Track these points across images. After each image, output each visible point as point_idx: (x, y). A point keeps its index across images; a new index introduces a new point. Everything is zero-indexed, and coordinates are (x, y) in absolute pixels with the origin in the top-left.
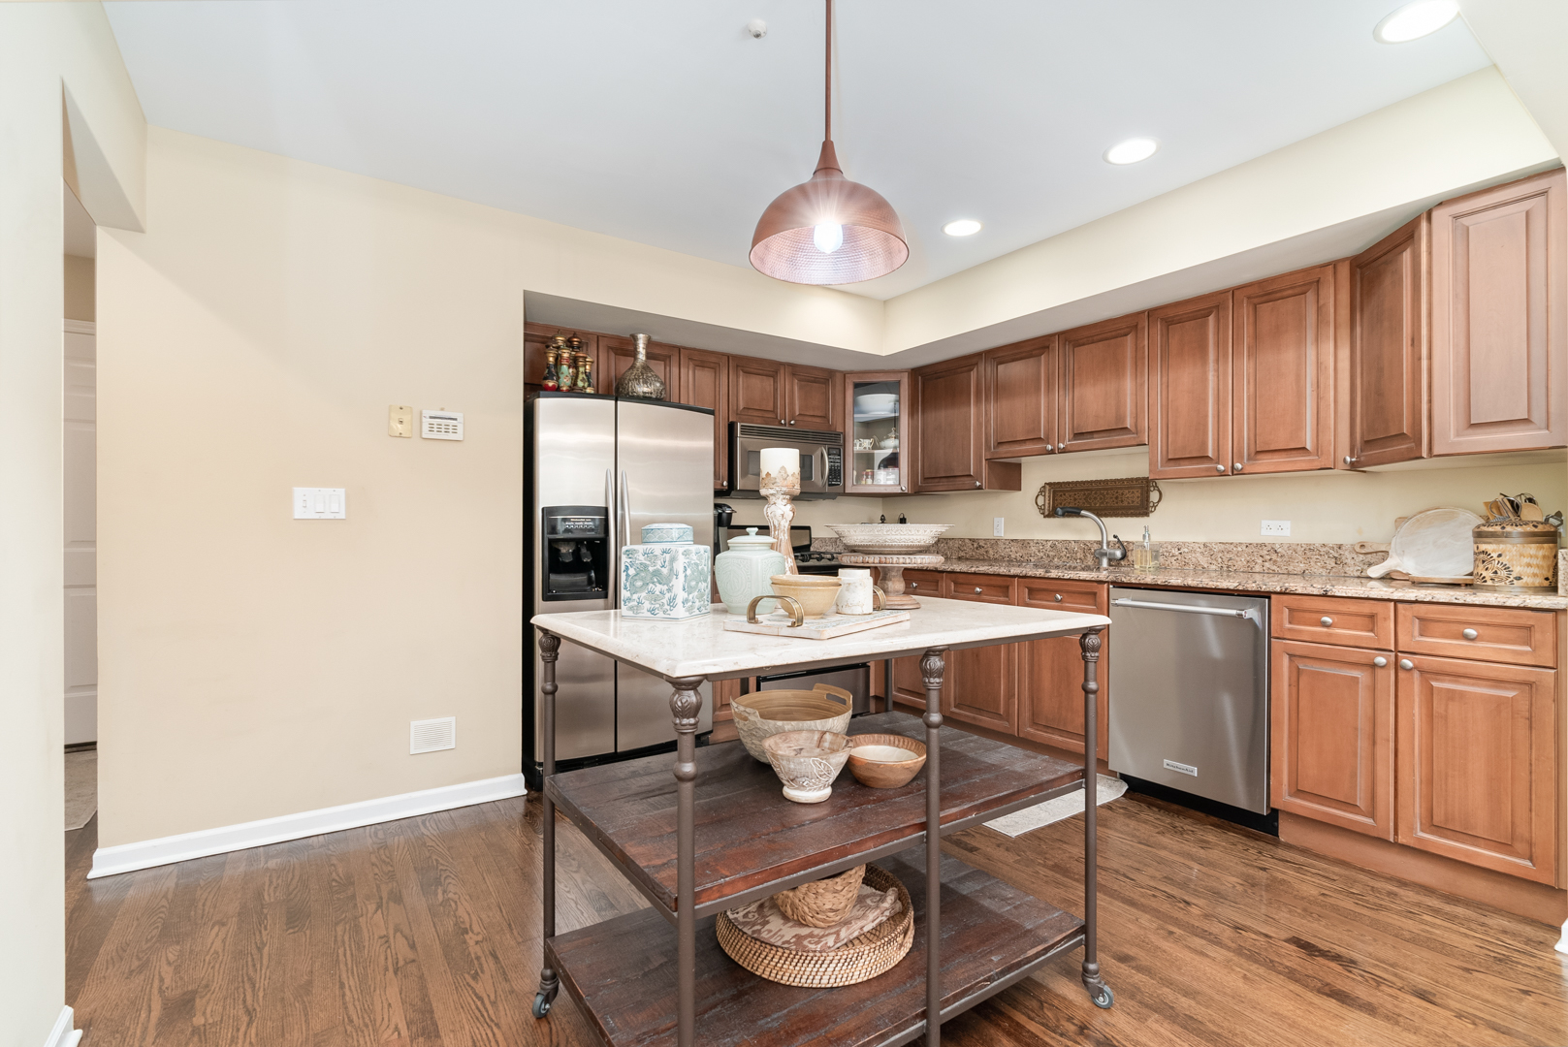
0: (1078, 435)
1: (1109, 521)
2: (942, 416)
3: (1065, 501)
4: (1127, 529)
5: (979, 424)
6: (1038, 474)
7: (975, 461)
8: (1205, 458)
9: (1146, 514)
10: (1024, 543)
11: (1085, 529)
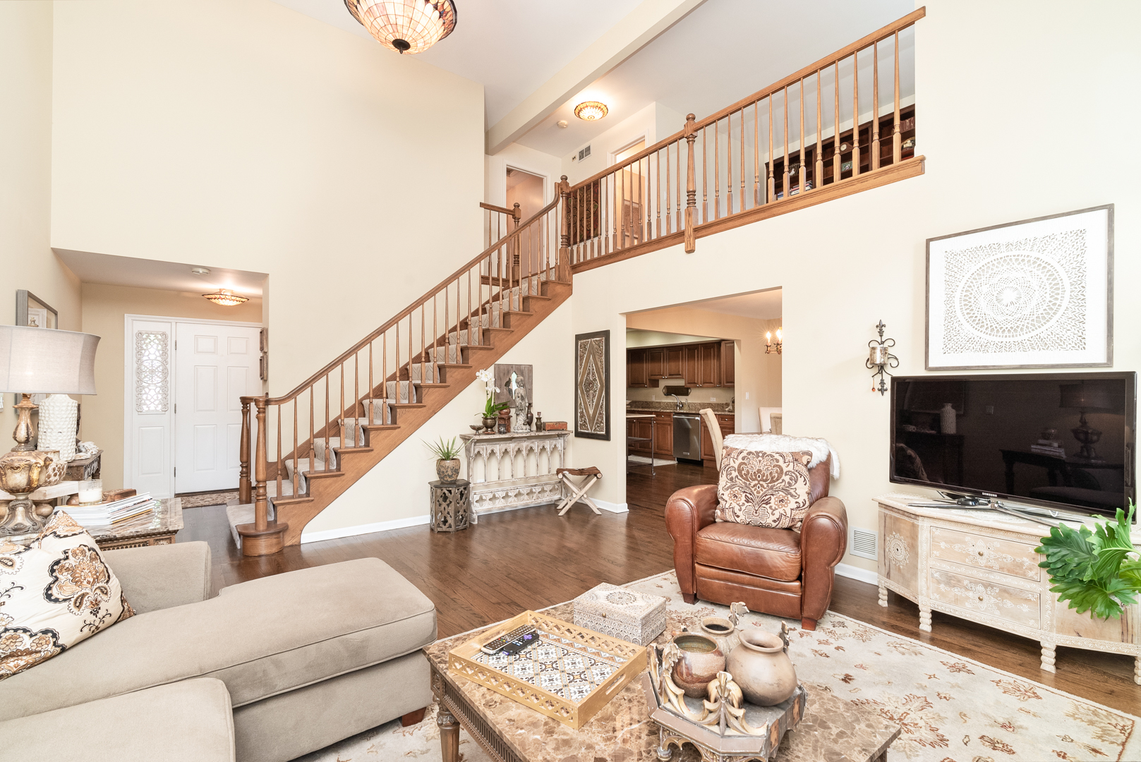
0: (670, 375)
1: (680, 397)
2: (637, 366)
3: (670, 391)
4: (683, 399)
5: (646, 369)
6: (663, 383)
7: (645, 378)
8: (695, 383)
9: (688, 395)
10: (660, 403)
11: (673, 399)
